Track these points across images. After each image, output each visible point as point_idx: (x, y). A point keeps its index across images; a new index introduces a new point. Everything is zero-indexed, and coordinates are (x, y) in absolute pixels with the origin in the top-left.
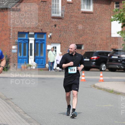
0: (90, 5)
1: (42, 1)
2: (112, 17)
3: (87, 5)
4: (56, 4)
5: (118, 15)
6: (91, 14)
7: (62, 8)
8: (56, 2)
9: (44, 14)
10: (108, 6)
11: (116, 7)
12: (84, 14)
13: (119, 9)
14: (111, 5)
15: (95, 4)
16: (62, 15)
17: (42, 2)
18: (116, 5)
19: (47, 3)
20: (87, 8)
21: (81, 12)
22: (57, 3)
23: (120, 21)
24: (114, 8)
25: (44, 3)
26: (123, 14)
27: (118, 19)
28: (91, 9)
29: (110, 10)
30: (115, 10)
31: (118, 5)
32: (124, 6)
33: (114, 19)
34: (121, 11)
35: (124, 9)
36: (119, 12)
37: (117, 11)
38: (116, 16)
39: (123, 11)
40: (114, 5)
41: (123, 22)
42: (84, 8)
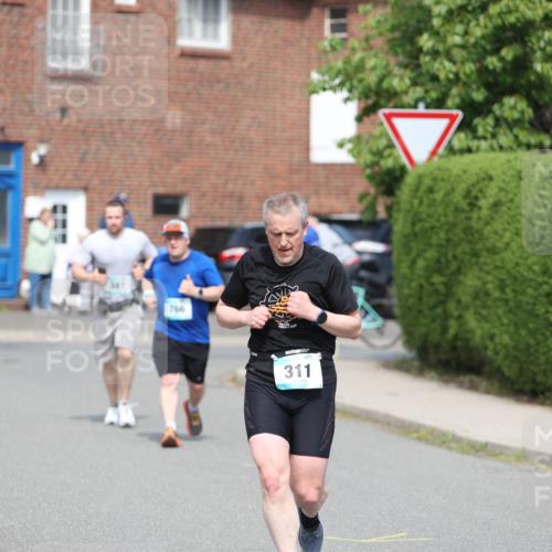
0: (216, 21)
1: (4, 4)
2: (315, 76)
3: (205, 20)
4: (65, 18)
5: (339, 64)
6: (224, 63)
8: (65, 7)
9: (11, 62)
10: (297, 26)
11: (335, 29)
12: (191, 63)
13: (345, 40)
14: (311, 22)
15: (241, 17)
17: (6, 8)
18: (334, 21)
19: (26, 11)
20: (205, 36)
21: (177, 52)
22: (70, 13)
23: (350, 91)
24: (321, 37)
25: (16, 9)
26: (362, 61)
27: (342, 85)
28: (221, 38)
29: (304, 43)
30: (326, 44)
31: (342, 21)
32: (366, 28)
33: (325, 82)
34: (354, 50)
35: (367, 40)
36: (347, 53)
37: (339, 48)
38: (330, 69)
39: (365, 50)
40: (323, 21)
41: (365, 95)
42: (191, 35)
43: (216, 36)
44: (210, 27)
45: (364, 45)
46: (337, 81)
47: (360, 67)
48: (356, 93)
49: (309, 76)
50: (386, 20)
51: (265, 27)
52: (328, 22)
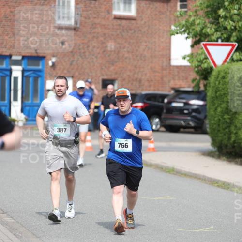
0: (130, 3)
2: (173, 27)
3: (125, 3)
4: (64, 2)
5: (184, 22)
6: (133, 22)
7: (76, 8)
10: (165, 5)
11: (182, 7)
12: (119, 22)
13: (186, 11)
14: (171, 4)
15: (141, 2)
16: (76, 22)
18: (182, 3)
20: (125, 10)
21: (113, 17)
23: (188, 34)
24: (176, 10)
26: (194, 21)
27: (185, 31)
28: (132, 12)
29: (168, 13)
30: (178, 13)
31: (185, 3)
32: (195, 6)
33: (178, 30)
34: (190, 16)
35: (196, 11)
36: (187, 17)
37: (183, 15)
38: (180, 24)
39: (195, 16)
40: (177, 3)
41: (195, 36)
42: (119, 9)
43: (130, 10)
44: (127, 6)
45: (194, 14)
46: (183, 30)
47: (193, 24)
48: (191, 35)
49: (170, 27)
50: (204, 3)
51: (151, 6)
52: (179, 4)
